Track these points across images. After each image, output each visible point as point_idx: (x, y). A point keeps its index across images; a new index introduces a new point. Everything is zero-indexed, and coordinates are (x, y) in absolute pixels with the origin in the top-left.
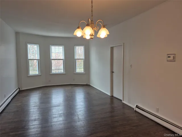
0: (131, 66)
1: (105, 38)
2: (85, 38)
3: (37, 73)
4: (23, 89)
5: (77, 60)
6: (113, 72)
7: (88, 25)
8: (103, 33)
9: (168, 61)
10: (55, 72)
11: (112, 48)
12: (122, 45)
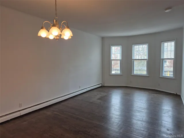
3: (119, 72)
4: (105, 85)
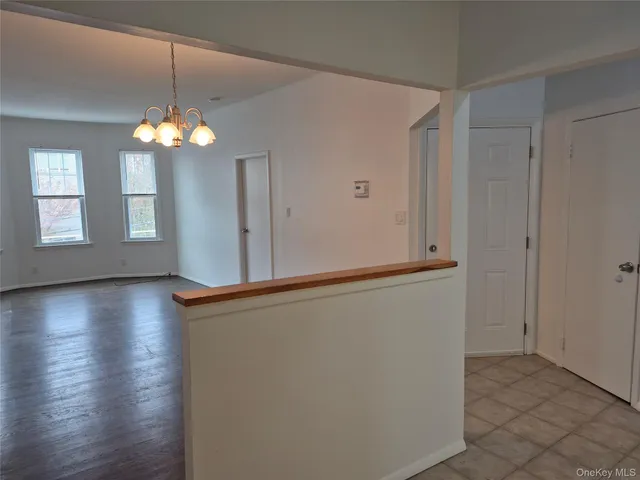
0: (289, 210)
1: (209, 145)
2: (161, 144)
5: (130, 199)
6: (246, 231)
7: (166, 120)
8: (203, 136)
9: (356, 197)
10: (47, 242)
11: (241, 163)
12: (265, 156)
